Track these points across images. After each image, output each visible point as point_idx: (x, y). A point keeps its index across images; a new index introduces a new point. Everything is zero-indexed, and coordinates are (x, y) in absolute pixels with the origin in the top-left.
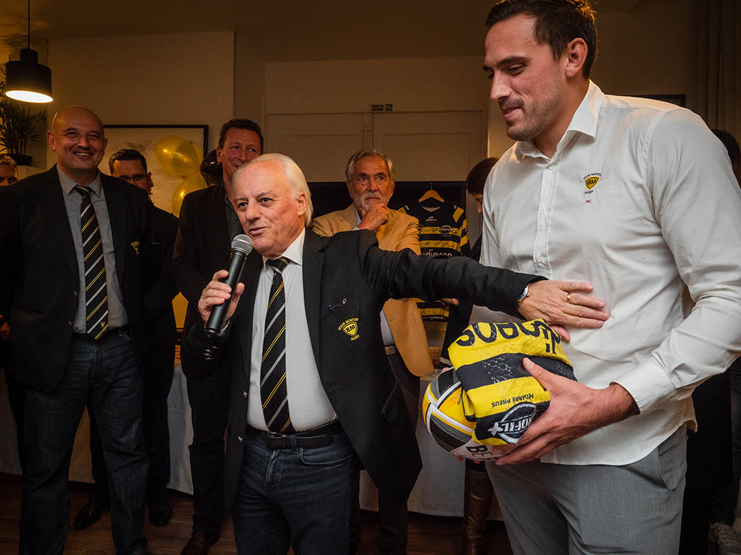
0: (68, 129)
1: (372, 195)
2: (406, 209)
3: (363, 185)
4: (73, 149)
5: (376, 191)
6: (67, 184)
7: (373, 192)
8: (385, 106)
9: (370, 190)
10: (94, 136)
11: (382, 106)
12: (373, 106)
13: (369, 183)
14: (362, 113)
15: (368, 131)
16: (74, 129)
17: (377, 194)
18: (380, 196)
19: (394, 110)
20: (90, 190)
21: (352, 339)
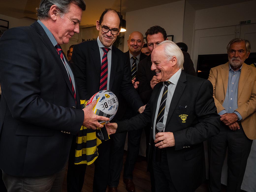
0: (132, 39)
1: (235, 59)
2: (254, 64)
3: (232, 55)
4: (133, 46)
5: (238, 57)
6: (131, 56)
7: (236, 58)
8: (247, 21)
9: (234, 57)
10: (139, 41)
11: (246, 21)
12: (241, 22)
13: (235, 54)
14: (235, 25)
15: (238, 33)
16: (133, 39)
17: (238, 59)
18: (240, 59)
19: (251, 23)
20: (136, 58)
21: (182, 122)
